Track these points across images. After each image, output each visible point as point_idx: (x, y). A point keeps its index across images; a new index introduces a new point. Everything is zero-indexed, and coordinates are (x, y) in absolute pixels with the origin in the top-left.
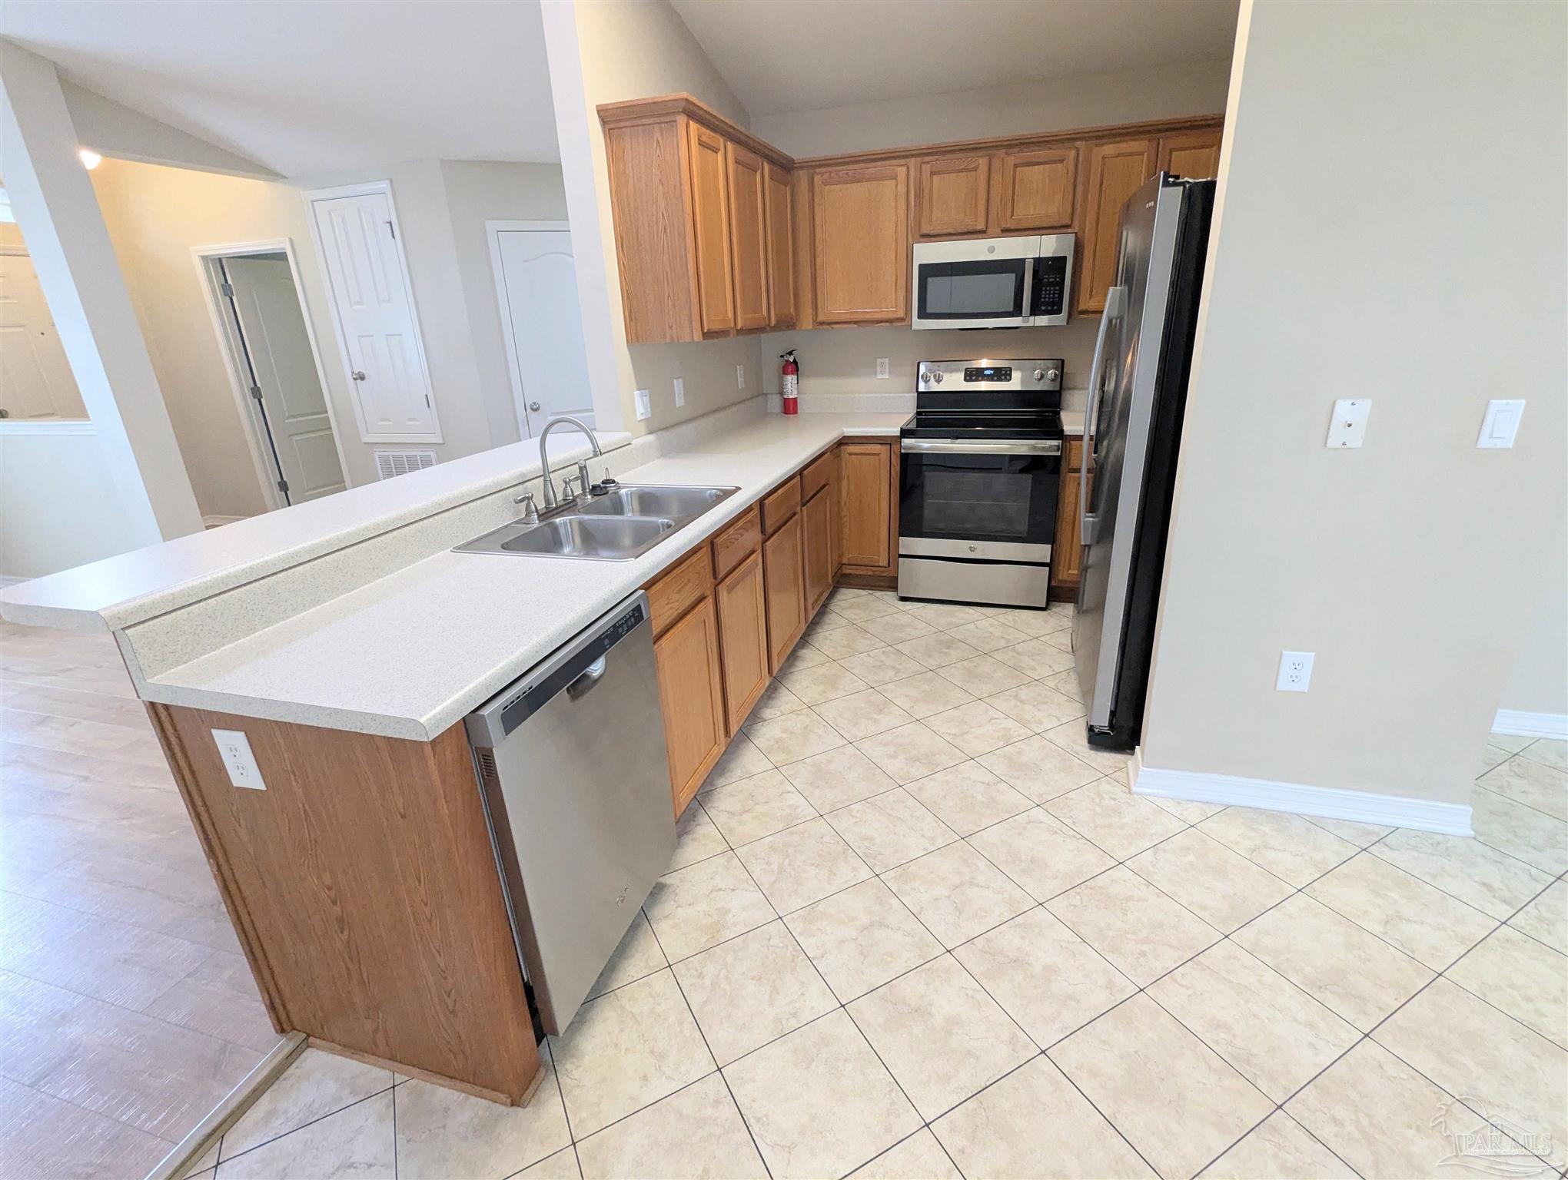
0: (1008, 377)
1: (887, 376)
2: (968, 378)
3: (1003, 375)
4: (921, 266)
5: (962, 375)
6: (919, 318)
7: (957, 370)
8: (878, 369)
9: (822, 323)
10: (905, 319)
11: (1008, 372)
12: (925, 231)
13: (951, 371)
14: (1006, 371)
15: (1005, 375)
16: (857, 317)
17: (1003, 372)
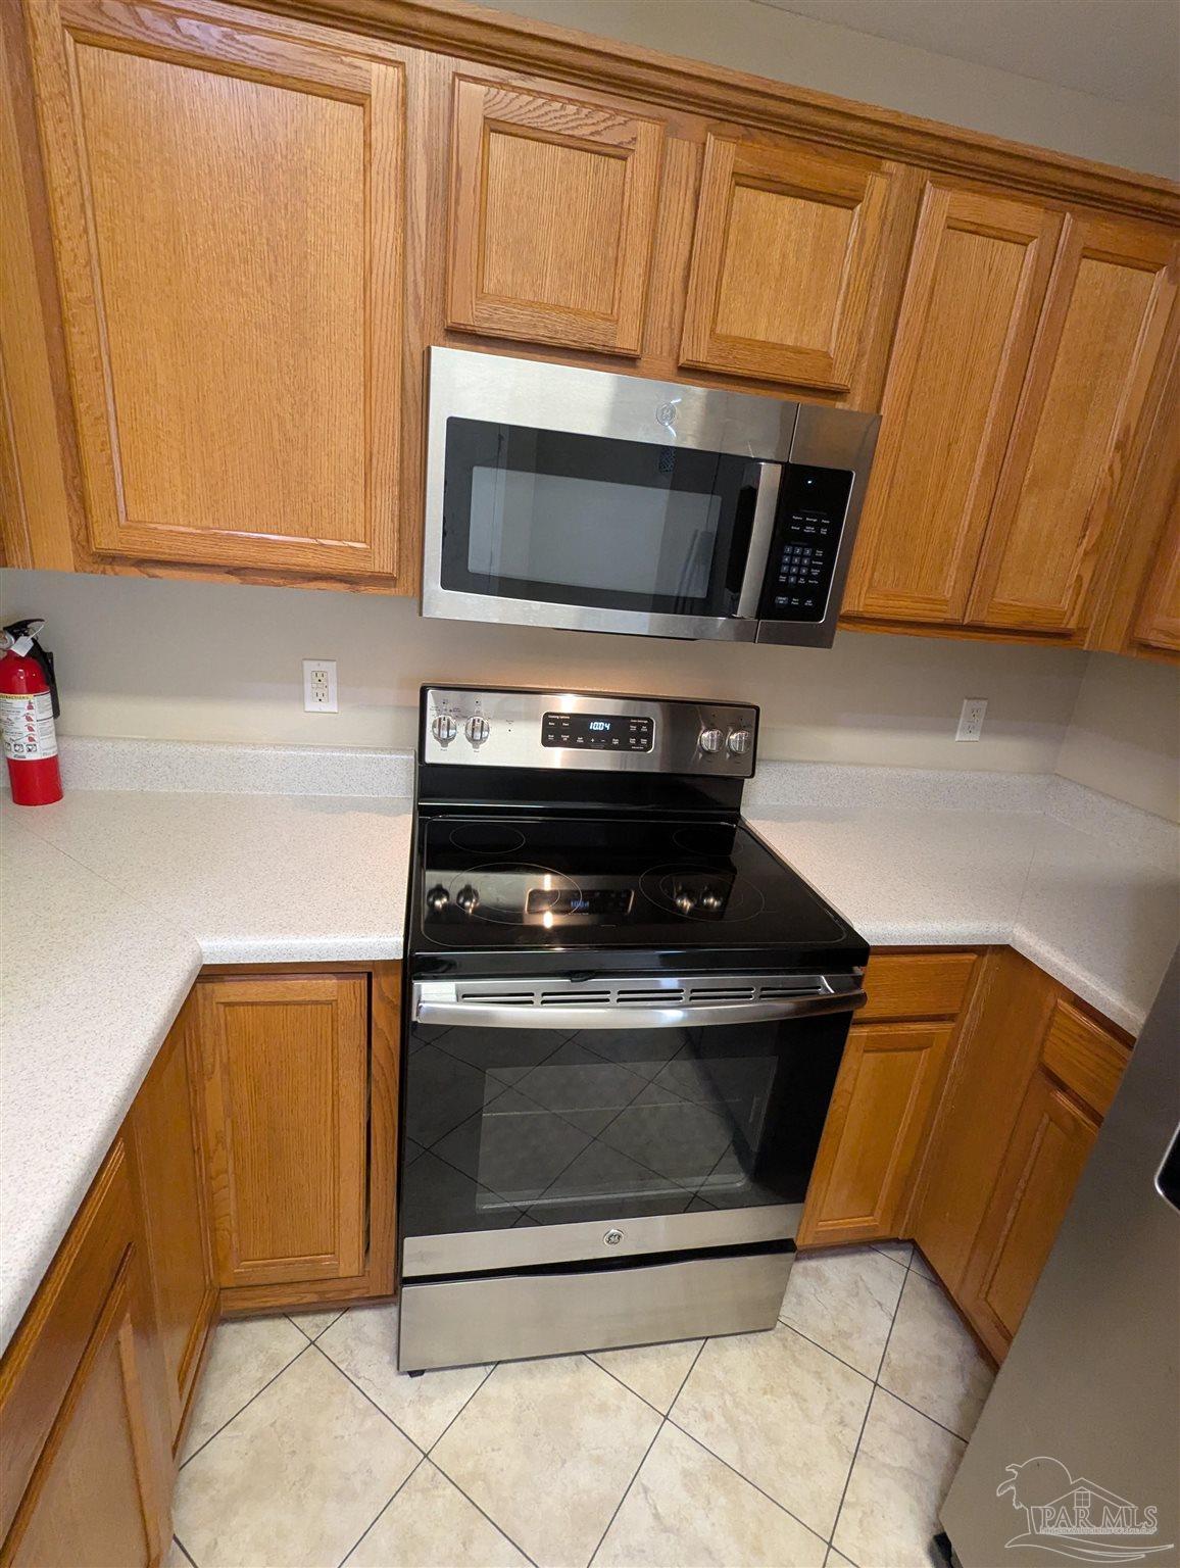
0: (644, 741)
1: (331, 706)
2: (551, 737)
3: (633, 735)
4: (455, 425)
5: (537, 730)
6: (445, 585)
7: (528, 717)
8: (308, 687)
9: (111, 559)
10: (403, 579)
11: (644, 729)
12: (462, 316)
13: (510, 718)
14: (639, 726)
15: (639, 735)
16: (236, 554)
17: (633, 728)
